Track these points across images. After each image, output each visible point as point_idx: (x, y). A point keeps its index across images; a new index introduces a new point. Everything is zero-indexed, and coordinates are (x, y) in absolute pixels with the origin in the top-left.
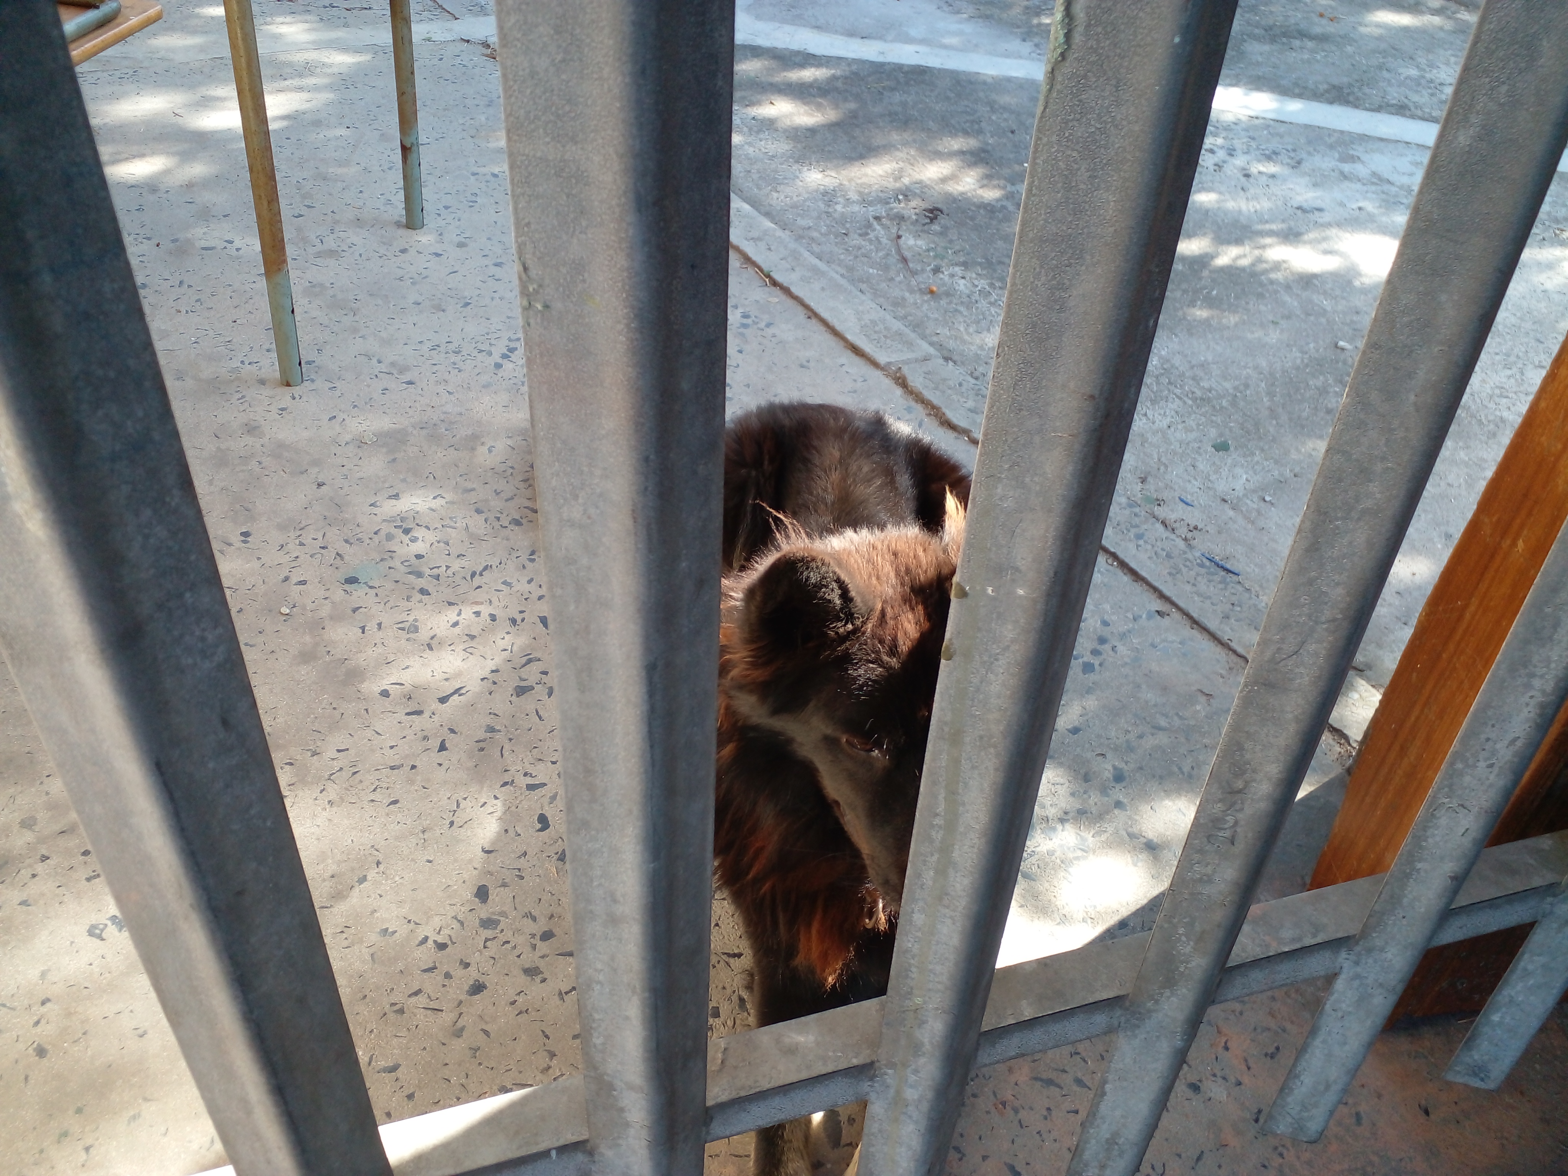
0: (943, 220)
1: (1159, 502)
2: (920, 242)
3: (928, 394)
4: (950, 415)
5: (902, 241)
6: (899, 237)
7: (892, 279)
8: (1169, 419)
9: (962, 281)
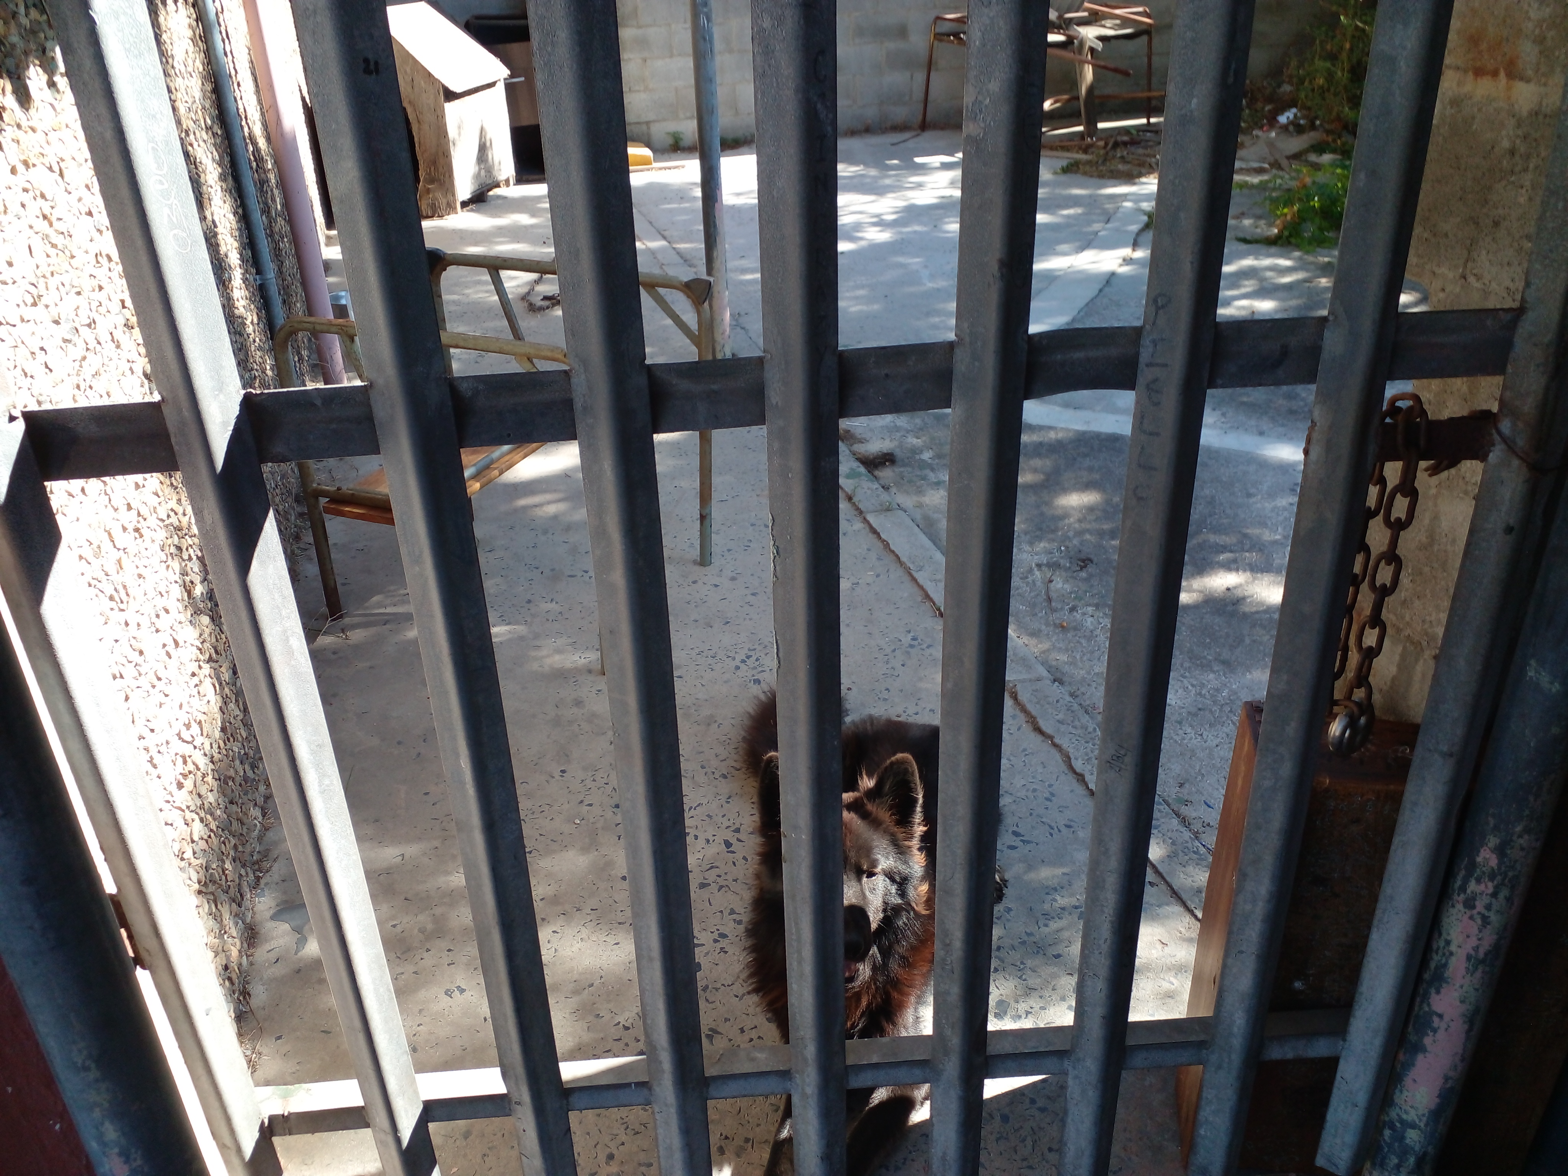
0: (1091, 569)
1: (1186, 802)
2: (1066, 586)
3: (1030, 707)
4: (1042, 724)
5: (1052, 585)
6: (1051, 581)
7: (1036, 614)
8: (1219, 740)
9: (1090, 620)
